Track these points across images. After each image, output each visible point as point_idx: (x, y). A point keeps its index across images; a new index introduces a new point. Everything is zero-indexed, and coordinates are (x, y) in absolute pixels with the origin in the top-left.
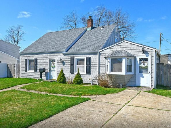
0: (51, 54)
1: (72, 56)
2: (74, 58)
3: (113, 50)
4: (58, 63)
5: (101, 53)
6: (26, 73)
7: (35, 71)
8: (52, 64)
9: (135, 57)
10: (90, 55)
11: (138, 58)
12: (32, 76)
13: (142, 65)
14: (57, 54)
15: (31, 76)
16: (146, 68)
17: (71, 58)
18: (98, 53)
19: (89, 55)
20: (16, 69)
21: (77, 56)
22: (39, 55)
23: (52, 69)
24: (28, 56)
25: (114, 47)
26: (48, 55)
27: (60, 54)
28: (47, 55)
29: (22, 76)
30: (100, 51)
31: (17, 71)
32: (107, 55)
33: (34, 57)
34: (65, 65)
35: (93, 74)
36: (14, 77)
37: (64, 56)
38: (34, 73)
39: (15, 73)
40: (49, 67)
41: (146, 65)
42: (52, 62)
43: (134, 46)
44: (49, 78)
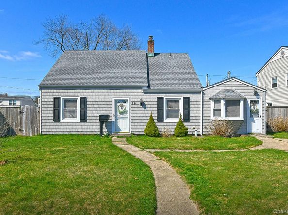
0: (118, 91)
1: (160, 95)
2: (162, 98)
3: (221, 89)
4: (133, 106)
5: (204, 92)
6: (56, 123)
7: (80, 119)
8: (120, 107)
9: (245, 99)
10: (189, 95)
11: (249, 100)
12: (74, 130)
13: (252, 108)
14: (130, 91)
15: (71, 130)
16: (257, 112)
17: (158, 98)
18: (201, 92)
19: (187, 95)
20: (24, 117)
21: (168, 95)
22: (90, 91)
23: (119, 115)
24: (61, 91)
25: (221, 86)
26: (112, 91)
27: (138, 91)
28: (109, 91)
29: (45, 130)
30: (203, 89)
31: (29, 122)
32: (212, 95)
33: (79, 94)
34: (147, 109)
35: (194, 121)
36: (19, 134)
37: (145, 94)
38: (77, 124)
39: (24, 125)
40: (113, 112)
41: (256, 108)
42: (118, 105)
43: (244, 85)
44: (113, 130)
